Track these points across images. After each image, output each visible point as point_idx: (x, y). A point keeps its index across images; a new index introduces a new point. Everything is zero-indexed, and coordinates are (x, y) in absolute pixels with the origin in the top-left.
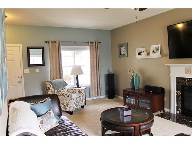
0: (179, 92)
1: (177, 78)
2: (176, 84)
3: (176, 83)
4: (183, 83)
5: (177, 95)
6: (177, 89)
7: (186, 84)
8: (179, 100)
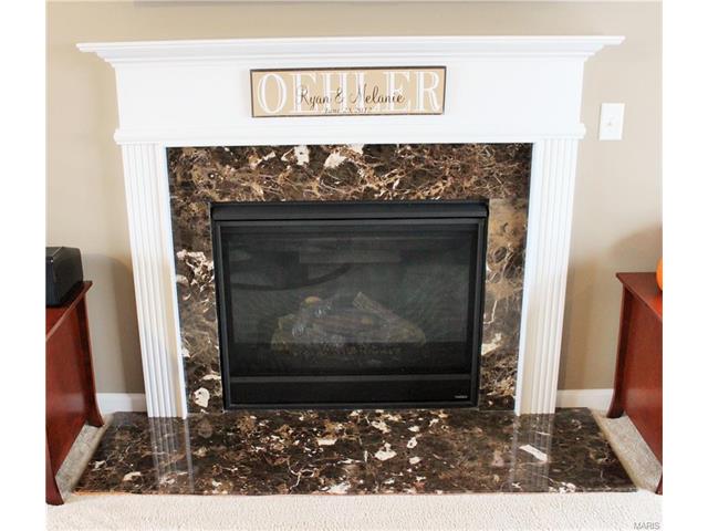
0: (200, 256)
1: (174, 154)
2: (173, 203)
3: (172, 190)
4: (226, 187)
5: (184, 279)
6: (183, 238)
7: (248, 189)
8: (206, 316)
